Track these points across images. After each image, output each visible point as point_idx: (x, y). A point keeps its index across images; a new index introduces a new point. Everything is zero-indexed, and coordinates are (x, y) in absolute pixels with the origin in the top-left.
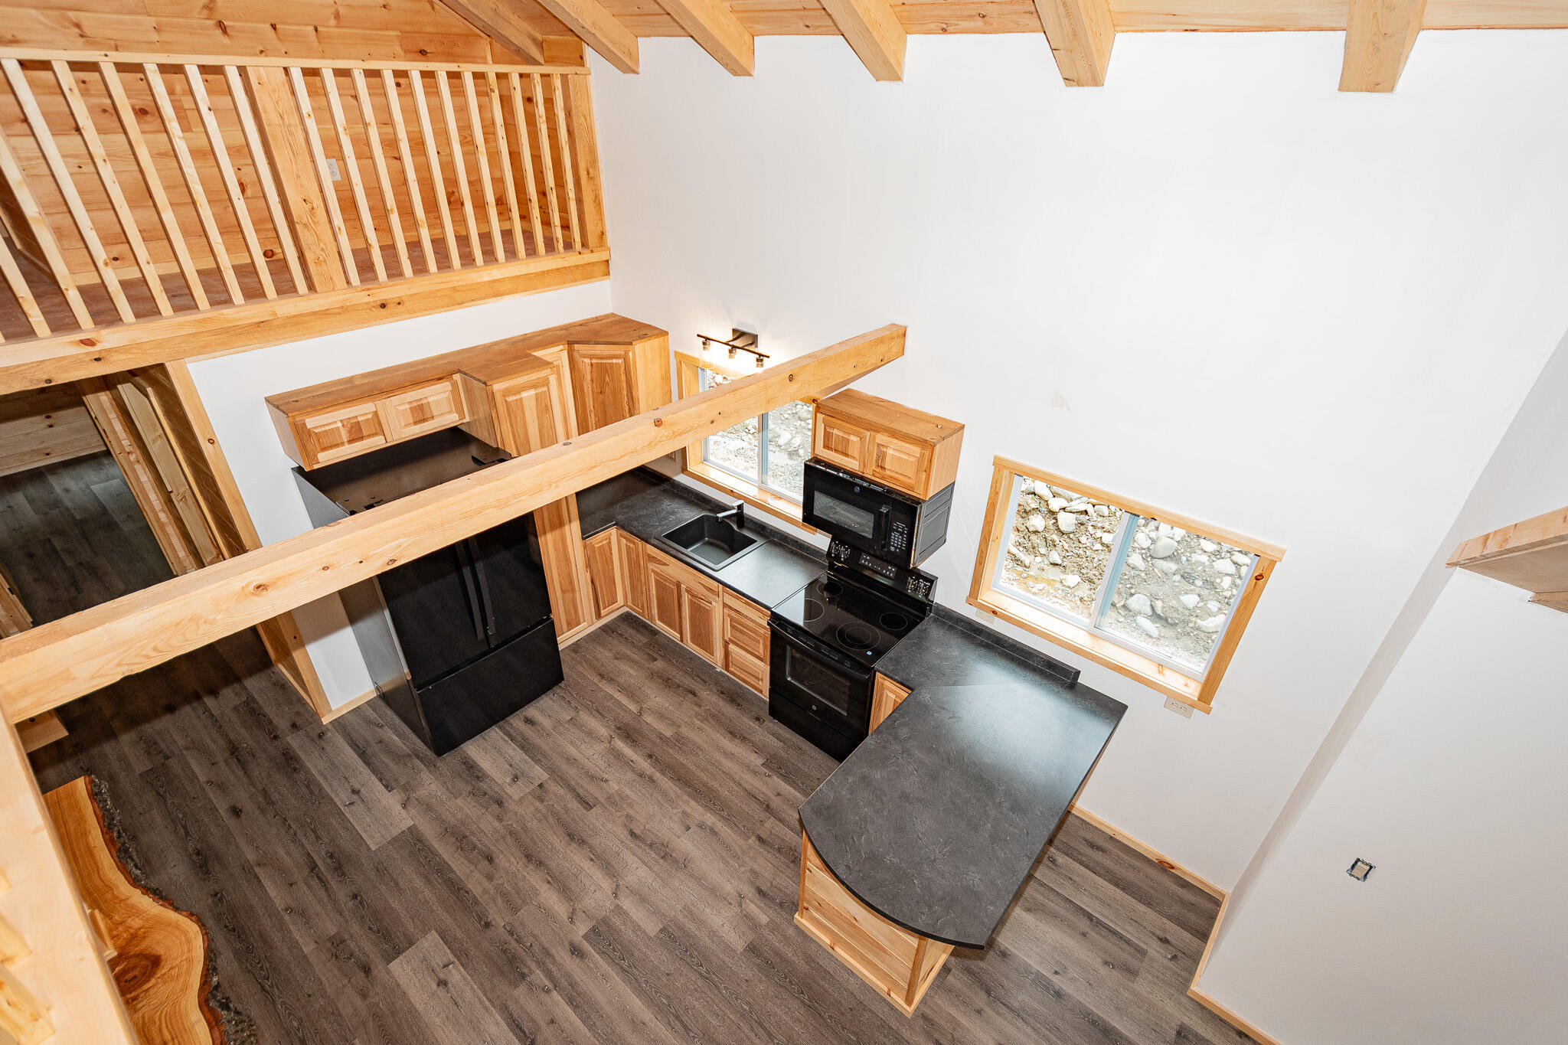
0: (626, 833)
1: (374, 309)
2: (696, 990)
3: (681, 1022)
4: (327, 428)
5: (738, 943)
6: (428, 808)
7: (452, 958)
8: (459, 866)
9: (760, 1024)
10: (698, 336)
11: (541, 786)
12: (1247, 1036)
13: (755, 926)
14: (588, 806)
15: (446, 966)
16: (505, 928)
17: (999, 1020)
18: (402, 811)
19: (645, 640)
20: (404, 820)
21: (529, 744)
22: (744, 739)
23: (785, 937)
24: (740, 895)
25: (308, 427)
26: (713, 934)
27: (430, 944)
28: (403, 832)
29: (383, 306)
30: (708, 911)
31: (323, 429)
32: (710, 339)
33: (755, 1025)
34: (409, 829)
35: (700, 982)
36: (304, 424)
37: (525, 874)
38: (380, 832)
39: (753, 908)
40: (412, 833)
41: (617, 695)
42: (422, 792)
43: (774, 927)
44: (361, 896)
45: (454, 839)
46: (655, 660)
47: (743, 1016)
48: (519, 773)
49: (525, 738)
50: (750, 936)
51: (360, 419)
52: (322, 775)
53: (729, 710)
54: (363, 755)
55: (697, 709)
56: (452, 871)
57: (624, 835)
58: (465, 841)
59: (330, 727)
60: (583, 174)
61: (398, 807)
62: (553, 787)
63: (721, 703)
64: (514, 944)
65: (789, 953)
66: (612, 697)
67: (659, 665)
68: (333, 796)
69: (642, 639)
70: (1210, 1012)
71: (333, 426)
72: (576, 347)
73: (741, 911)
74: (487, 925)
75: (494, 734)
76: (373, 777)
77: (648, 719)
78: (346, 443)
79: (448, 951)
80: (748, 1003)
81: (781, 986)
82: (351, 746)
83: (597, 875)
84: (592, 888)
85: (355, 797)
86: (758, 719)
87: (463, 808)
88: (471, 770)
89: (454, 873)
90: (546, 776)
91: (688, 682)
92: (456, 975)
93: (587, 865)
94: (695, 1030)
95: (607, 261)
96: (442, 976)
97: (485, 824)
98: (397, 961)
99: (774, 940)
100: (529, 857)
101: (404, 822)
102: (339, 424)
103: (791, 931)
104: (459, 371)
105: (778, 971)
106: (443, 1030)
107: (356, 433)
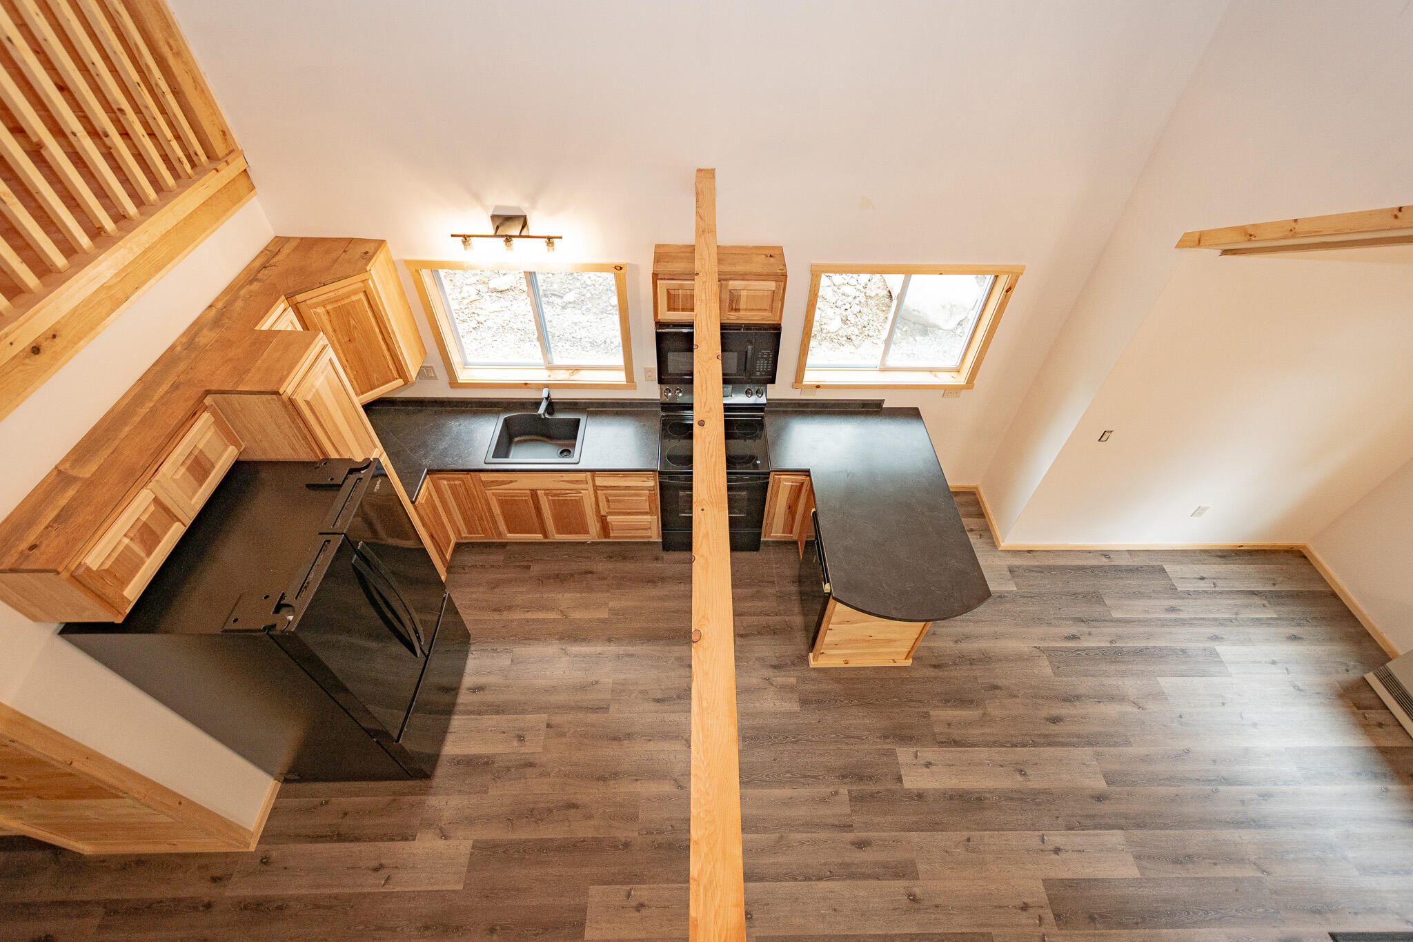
0: (653, 704)
1: (27, 361)
2: (799, 753)
3: (809, 777)
4: (115, 555)
5: (794, 707)
6: (470, 821)
7: (627, 887)
8: (552, 832)
9: (849, 737)
10: (453, 236)
11: (548, 726)
12: (1032, 551)
13: (792, 688)
14: (606, 709)
15: (629, 895)
16: (642, 835)
17: (945, 630)
18: (448, 842)
19: (502, 558)
20: (461, 846)
21: (499, 705)
22: (663, 579)
23: (813, 680)
24: (766, 679)
25: (94, 569)
26: (774, 714)
27: (597, 895)
28: (472, 854)
29: (36, 350)
30: (757, 704)
31: (113, 559)
32: (469, 236)
33: (847, 740)
34: (473, 847)
35: (795, 747)
36: (88, 569)
37: (614, 790)
38: (448, 873)
39: (780, 679)
40: (480, 848)
41: (529, 616)
42: (448, 814)
43: (803, 680)
44: (496, 925)
45: (525, 820)
46: (528, 567)
47: (836, 742)
48: (517, 732)
49: (489, 705)
50: (796, 696)
51: (144, 518)
52: (318, 886)
53: (629, 566)
54: (341, 838)
55: (605, 582)
56: (552, 840)
57: (653, 706)
58: (535, 812)
59: (265, 847)
60: (165, 50)
61: (440, 844)
62: (557, 719)
63: (619, 565)
64: (659, 838)
65: (824, 686)
66: (528, 621)
67: (536, 569)
68: (358, 890)
69: (497, 557)
70: (1013, 551)
71: (121, 548)
72: (299, 298)
73: (776, 687)
74: (626, 845)
75: (457, 721)
76: (380, 844)
77: (577, 615)
78: (146, 558)
79: (618, 887)
80: (832, 733)
81: (838, 708)
82: (316, 842)
83: (666, 746)
84: (672, 757)
85: (384, 873)
86: (657, 559)
87: (502, 794)
88: (472, 765)
89: (556, 839)
90: (545, 717)
91: (574, 566)
92: (642, 892)
93: (651, 746)
94: (820, 773)
95: (245, 170)
96: (634, 904)
97: (539, 788)
98: (587, 929)
99: (810, 687)
100: (602, 779)
101: (461, 847)
102: (126, 541)
103: (814, 674)
104: (208, 392)
105: (829, 701)
106: (675, 929)
107: (147, 535)
